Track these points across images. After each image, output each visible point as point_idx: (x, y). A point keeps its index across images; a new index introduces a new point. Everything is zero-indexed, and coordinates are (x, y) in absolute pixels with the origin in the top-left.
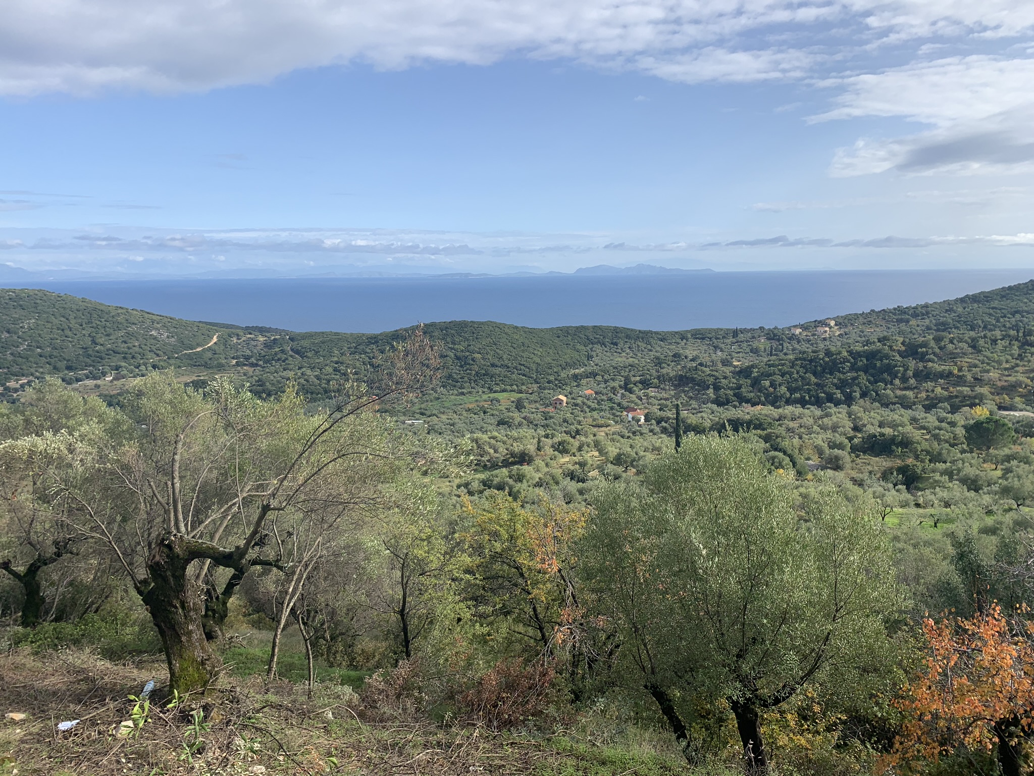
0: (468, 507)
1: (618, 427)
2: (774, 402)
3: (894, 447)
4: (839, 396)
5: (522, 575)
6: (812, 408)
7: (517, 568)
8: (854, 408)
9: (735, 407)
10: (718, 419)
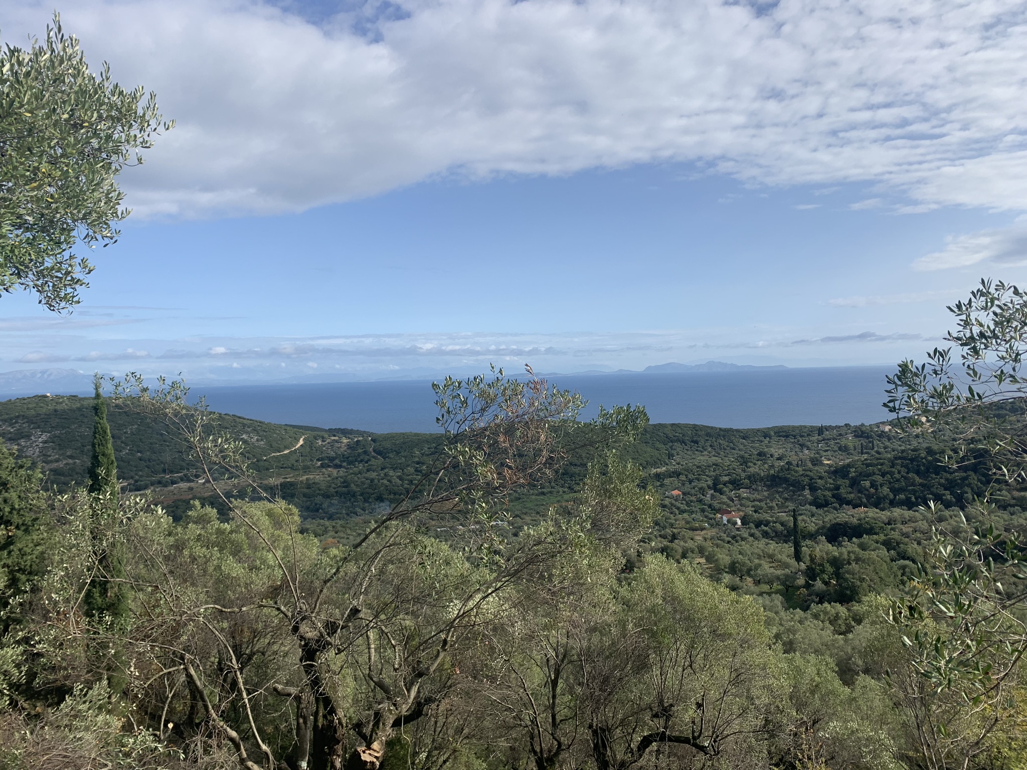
1: (714, 530)
2: (877, 503)
4: (949, 497)
6: (920, 509)
8: (971, 510)
9: (835, 509)
10: (821, 522)
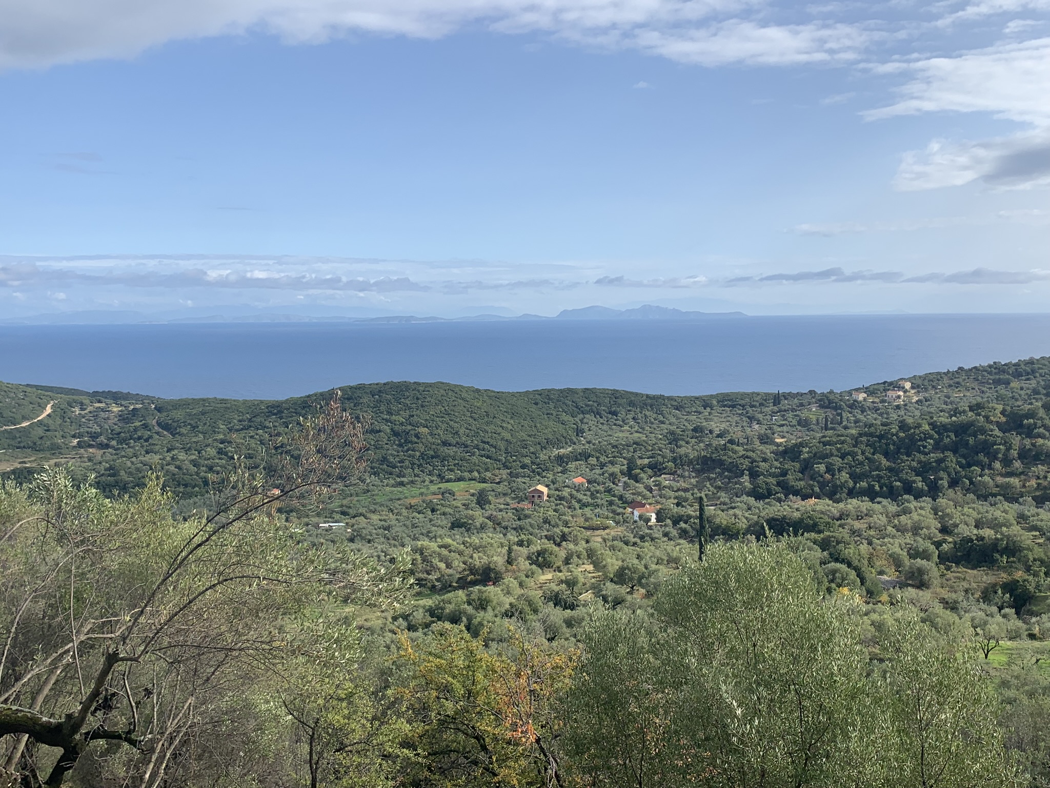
0: (406, 650)
1: (620, 529)
2: (832, 493)
3: (997, 556)
4: (920, 484)
5: (484, 748)
6: (885, 502)
7: (477, 738)
8: (942, 501)
9: (779, 500)
10: (755, 518)
